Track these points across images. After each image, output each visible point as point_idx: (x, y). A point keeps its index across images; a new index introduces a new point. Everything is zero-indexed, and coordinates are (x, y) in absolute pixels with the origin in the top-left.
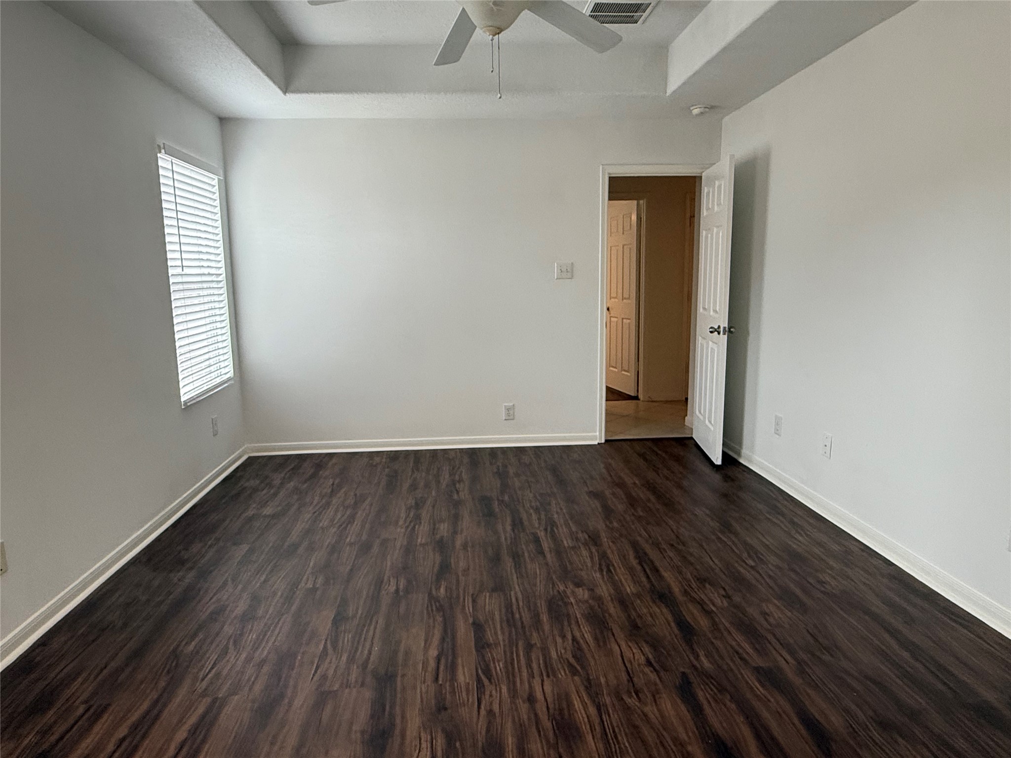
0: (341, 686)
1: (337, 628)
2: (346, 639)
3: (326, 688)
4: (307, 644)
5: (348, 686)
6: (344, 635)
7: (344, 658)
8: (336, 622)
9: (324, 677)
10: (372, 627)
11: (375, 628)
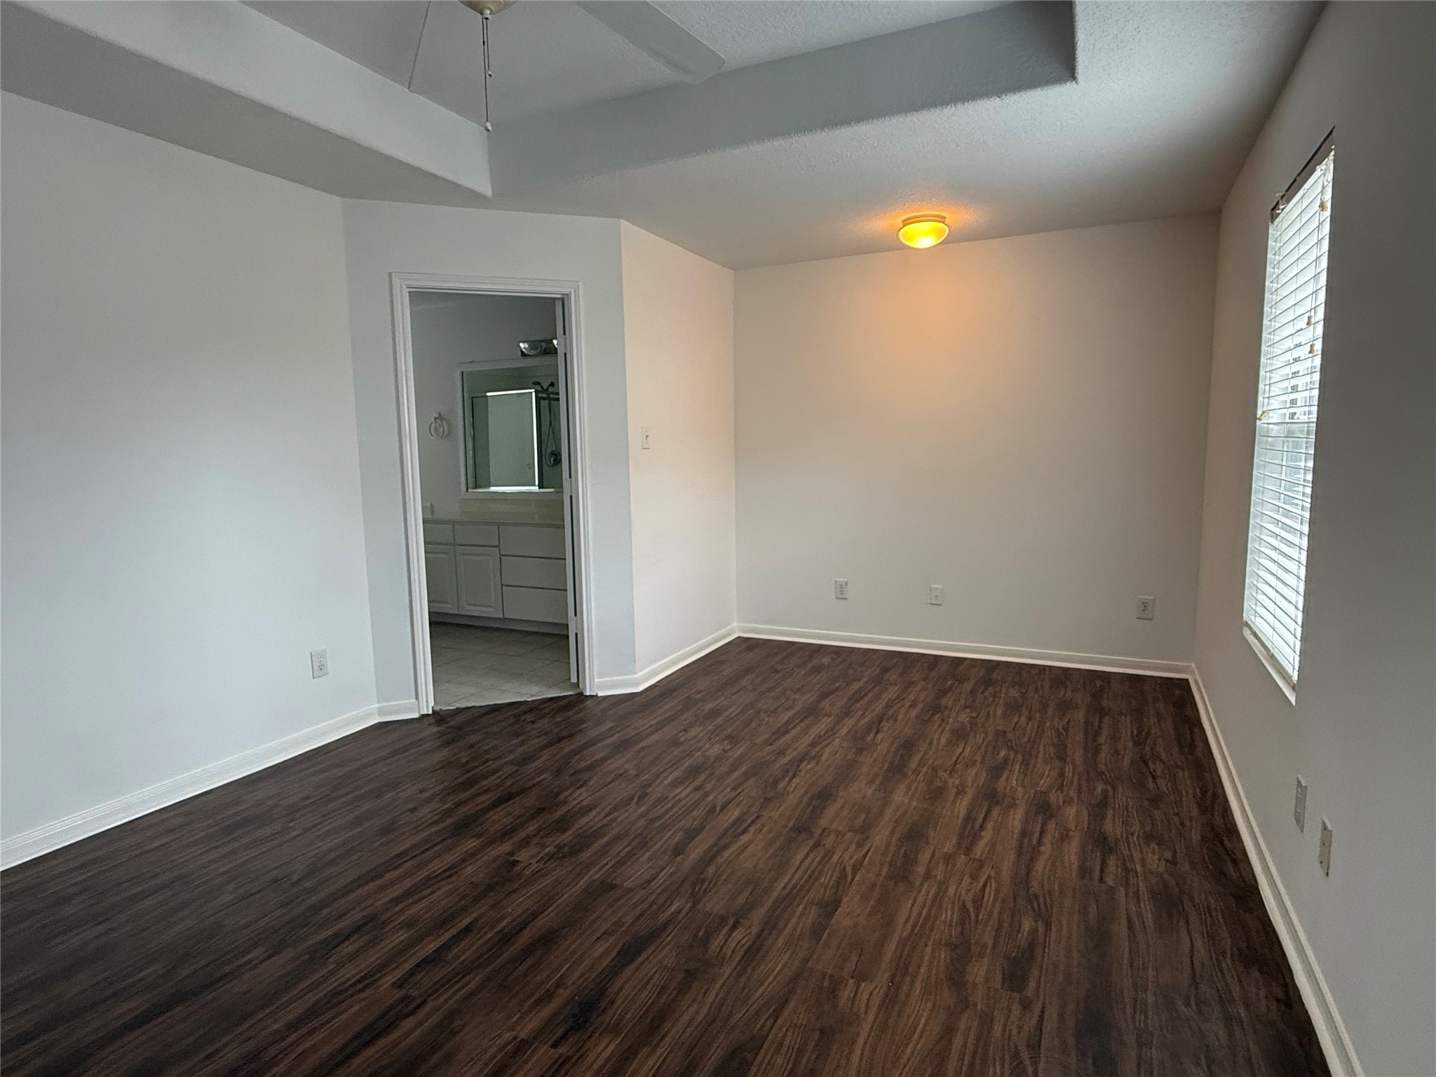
0: (844, 835)
1: (835, 893)
2: (828, 878)
3: (858, 837)
4: (874, 885)
5: (838, 833)
6: (829, 883)
7: (835, 858)
8: (836, 903)
9: (860, 845)
10: (794, 882)
11: (790, 880)
